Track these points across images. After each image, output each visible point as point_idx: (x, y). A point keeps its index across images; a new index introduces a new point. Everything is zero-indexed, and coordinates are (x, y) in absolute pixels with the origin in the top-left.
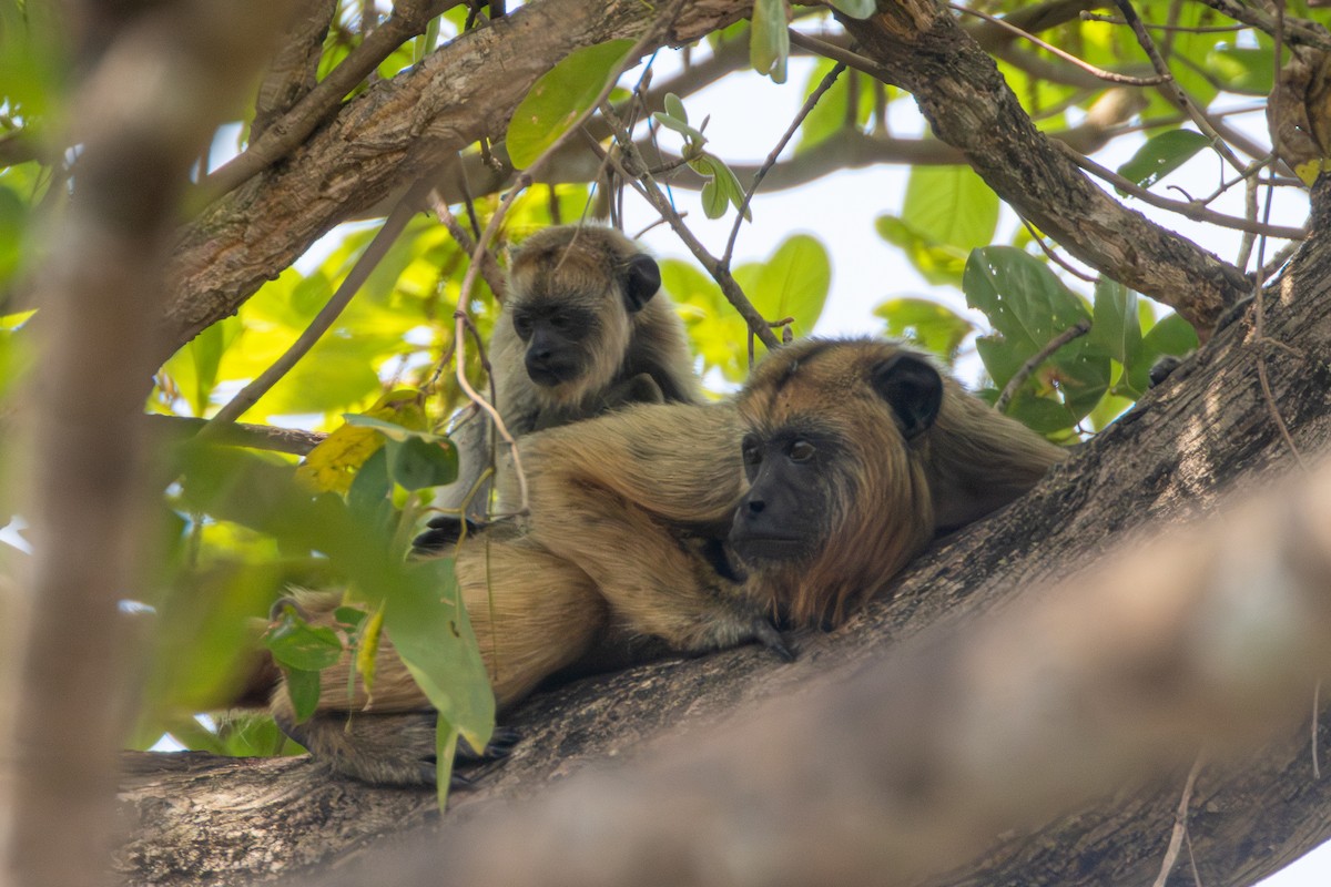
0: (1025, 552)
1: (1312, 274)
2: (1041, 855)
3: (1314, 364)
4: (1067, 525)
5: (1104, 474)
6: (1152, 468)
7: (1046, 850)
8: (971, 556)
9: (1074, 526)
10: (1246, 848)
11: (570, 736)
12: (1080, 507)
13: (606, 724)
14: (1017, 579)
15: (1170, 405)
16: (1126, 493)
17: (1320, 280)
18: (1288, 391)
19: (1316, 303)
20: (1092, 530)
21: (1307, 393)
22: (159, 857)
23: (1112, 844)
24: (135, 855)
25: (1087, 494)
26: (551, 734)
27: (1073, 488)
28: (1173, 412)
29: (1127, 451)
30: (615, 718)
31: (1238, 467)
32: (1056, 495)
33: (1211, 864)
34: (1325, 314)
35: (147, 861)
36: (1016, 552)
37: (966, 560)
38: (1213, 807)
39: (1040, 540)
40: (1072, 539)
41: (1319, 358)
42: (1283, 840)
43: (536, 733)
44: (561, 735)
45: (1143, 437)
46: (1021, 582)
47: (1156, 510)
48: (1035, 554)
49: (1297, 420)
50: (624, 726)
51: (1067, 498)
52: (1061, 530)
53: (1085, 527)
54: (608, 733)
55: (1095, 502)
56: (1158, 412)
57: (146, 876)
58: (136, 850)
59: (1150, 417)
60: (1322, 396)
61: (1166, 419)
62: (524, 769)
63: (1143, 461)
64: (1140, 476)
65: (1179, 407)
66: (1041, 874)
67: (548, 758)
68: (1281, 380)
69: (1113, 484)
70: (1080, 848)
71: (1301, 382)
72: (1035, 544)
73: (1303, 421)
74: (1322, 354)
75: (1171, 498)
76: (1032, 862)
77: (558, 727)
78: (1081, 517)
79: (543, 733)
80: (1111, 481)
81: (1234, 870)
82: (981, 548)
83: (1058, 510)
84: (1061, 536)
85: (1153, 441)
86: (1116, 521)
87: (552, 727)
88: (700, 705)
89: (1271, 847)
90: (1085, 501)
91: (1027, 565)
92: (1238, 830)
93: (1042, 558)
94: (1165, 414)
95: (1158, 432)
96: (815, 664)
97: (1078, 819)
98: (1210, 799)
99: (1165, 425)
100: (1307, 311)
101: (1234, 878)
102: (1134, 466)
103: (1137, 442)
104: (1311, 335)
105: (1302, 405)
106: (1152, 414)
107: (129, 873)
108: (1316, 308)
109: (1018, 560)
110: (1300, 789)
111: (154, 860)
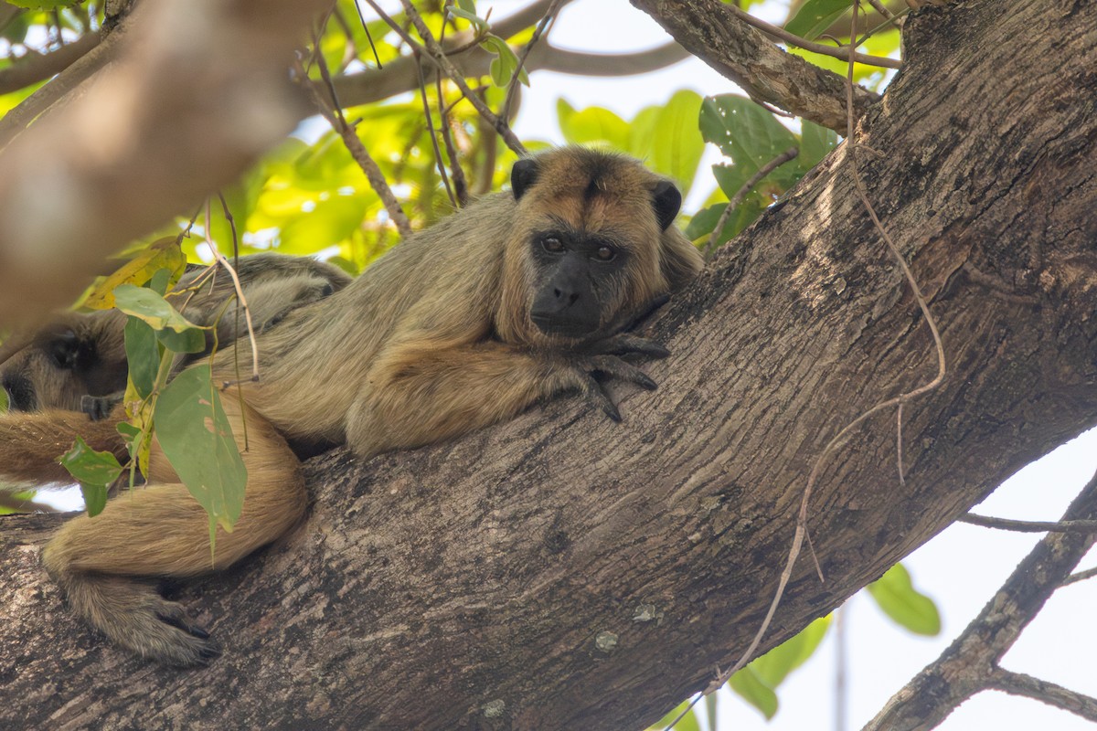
0: (698, 318)
1: (906, 90)
2: (723, 551)
3: (910, 160)
4: (728, 295)
5: (755, 254)
6: (792, 247)
7: (727, 547)
8: (658, 324)
9: (734, 295)
10: (882, 537)
11: (360, 481)
12: (738, 281)
13: (388, 470)
14: (694, 339)
15: (804, 198)
16: (773, 268)
17: (911, 96)
18: (892, 181)
19: (910, 112)
20: (748, 297)
21: (905, 182)
22: (52, 593)
23: (777, 539)
24: (35, 592)
25: (743, 271)
26: (347, 480)
27: (731, 267)
28: (805, 203)
29: (773, 235)
30: (395, 465)
31: (856, 242)
32: (720, 272)
33: (855, 550)
34: (917, 120)
35: (45, 596)
36: (692, 318)
37: (655, 327)
38: (853, 506)
39: (709, 308)
40: (733, 306)
41: (914, 155)
42: (910, 529)
43: (336, 480)
44: (354, 481)
45: (785, 223)
46: (696, 341)
47: (796, 279)
48: (706, 319)
49: (899, 203)
50: (402, 470)
51: (728, 273)
52: (725, 299)
53: (742, 295)
54: (390, 477)
55: (750, 275)
56: (795, 204)
57: (44, 608)
58: (35, 588)
59: (788, 209)
60: (916, 184)
61: (802, 208)
62: (328, 508)
63: (784, 242)
64: (783, 253)
65: (810, 200)
66: (724, 565)
67: (345, 499)
68: (885, 174)
69: (763, 260)
70: (752, 543)
71: (900, 174)
72: (706, 311)
73: (904, 204)
74: (915, 151)
75: (806, 269)
76: (716, 556)
77: (352, 474)
78: (739, 288)
79: (341, 480)
80: (761, 259)
81: (874, 554)
82: (667, 317)
83: (723, 283)
84: (725, 303)
85: (792, 227)
86: (767, 289)
87: (348, 475)
88: (459, 450)
89: (902, 534)
90: (742, 275)
91: (700, 327)
92: (875, 523)
93: (711, 321)
94: (800, 205)
95: (795, 219)
96: (544, 414)
97: (750, 522)
98: (851, 500)
99: (800, 213)
100: (903, 119)
101: (875, 560)
102: (778, 246)
103: (780, 228)
104: (908, 137)
105: (903, 192)
106: (791, 206)
107: (31, 606)
108: (909, 117)
109: (693, 324)
110: (920, 489)
111: (49, 595)
